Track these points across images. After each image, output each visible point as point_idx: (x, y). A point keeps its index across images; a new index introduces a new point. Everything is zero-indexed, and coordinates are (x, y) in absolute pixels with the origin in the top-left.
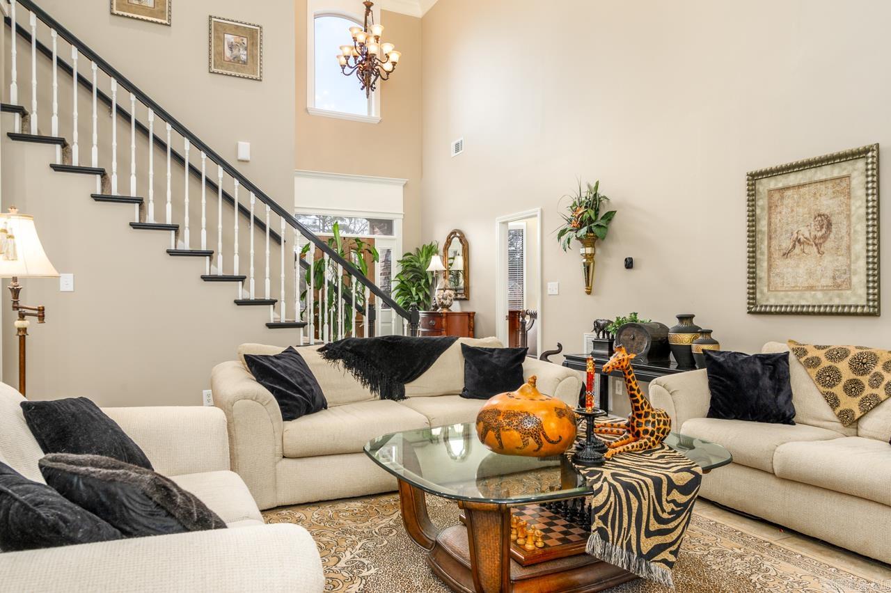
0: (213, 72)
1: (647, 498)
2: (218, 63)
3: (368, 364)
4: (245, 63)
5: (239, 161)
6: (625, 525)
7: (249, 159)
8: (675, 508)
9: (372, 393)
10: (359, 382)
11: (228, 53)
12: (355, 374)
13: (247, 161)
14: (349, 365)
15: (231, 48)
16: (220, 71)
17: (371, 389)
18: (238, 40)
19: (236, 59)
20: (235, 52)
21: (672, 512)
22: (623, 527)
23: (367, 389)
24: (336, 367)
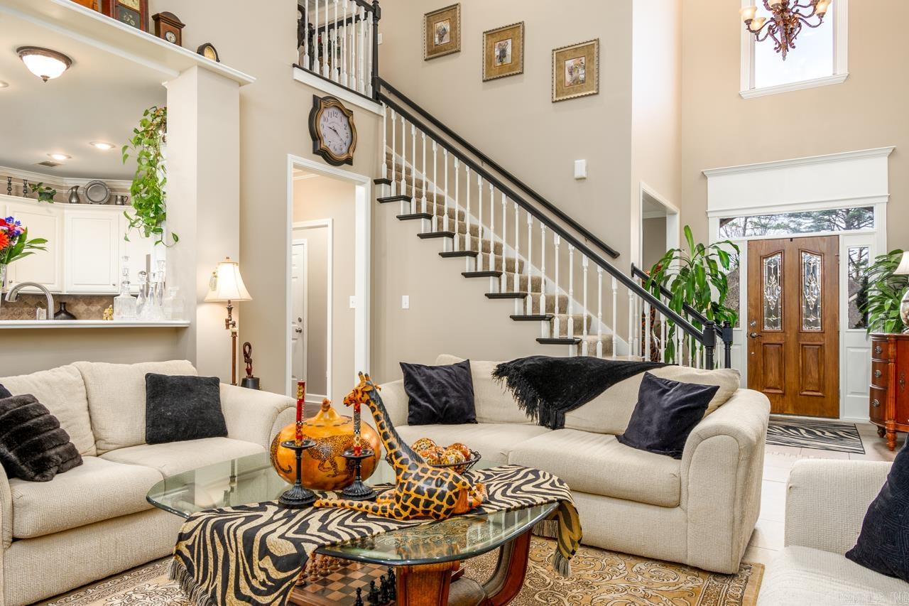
0: (556, 101)
1: (234, 551)
2: (559, 91)
3: (528, 385)
4: (583, 82)
5: (578, 179)
6: (211, 569)
7: (584, 175)
8: (266, 580)
9: (528, 416)
10: (517, 402)
11: (568, 78)
12: (515, 394)
13: (584, 178)
14: (511, 384)
15: (571, 73)
16: (561, 98)
17: (528, 412)
18: (577, 61)
19: (576, 81)
20: (575, 74)
21: (263, 584)
22: (209, 571)
23: (524, 411)
24: (500, 385)
